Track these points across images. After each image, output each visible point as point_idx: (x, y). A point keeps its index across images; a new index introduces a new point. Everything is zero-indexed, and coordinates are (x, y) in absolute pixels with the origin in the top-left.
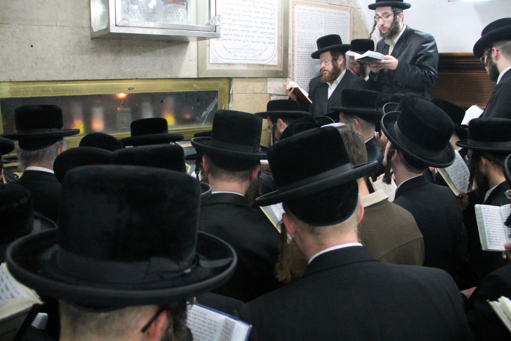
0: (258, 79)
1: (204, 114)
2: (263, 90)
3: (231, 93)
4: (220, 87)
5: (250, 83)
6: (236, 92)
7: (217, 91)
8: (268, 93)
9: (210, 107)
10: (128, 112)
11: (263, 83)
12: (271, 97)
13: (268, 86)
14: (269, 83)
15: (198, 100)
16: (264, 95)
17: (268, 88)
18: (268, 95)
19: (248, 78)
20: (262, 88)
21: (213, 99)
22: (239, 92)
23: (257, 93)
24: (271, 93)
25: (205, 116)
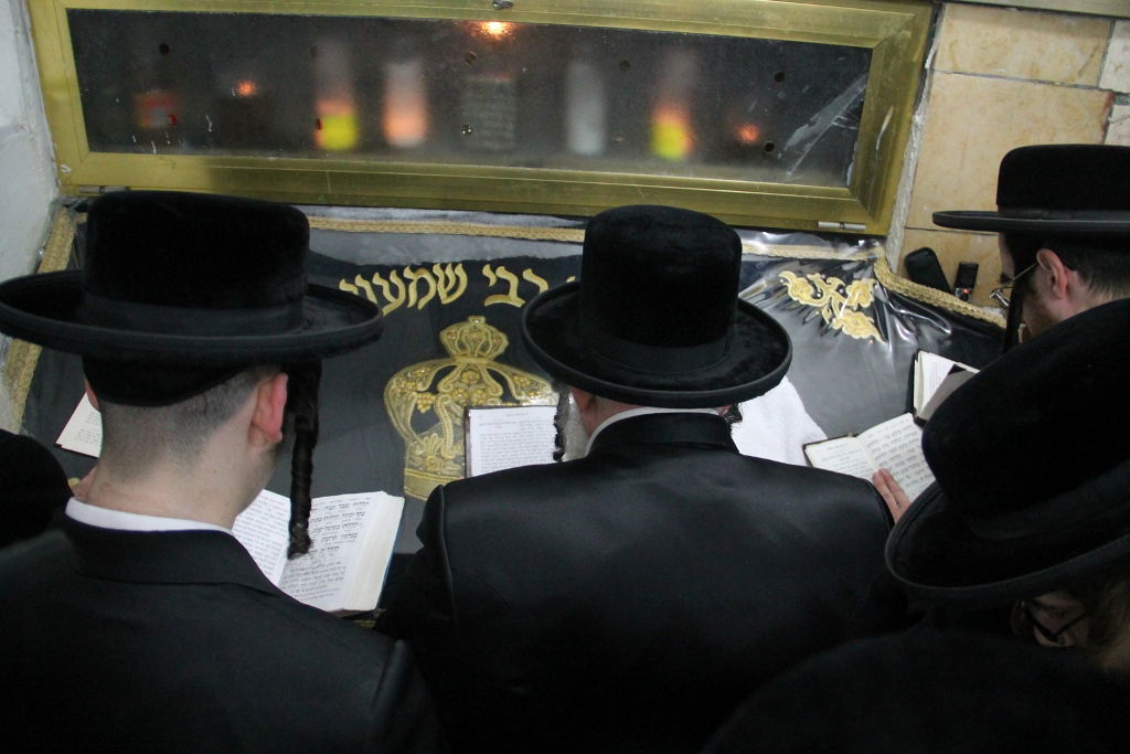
0: (1066, 21)
1: (800, 133)
2: (1080, 73)
3: (927, 66)
4: (882, 35)
5: (1023, 35)
6: (948, 66)
7: (869, 51)
8: (1102, 86)
9: (828, 109)
10: (501, 89)
11: (1090, 43)
12: (1116, 108)
13: (1109, 56)
14: (1116, 45)
15: (779, 77)
16: (1083, 92)
17: (1108, 67)
18: (1105, 96)
19: (1020, 9)
20: (1081, 61)
21: (848, 80)
22: (962, 67)
23: (1052, 83)
24: (1117, 89)
25: (803, 143)
